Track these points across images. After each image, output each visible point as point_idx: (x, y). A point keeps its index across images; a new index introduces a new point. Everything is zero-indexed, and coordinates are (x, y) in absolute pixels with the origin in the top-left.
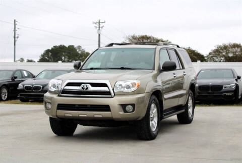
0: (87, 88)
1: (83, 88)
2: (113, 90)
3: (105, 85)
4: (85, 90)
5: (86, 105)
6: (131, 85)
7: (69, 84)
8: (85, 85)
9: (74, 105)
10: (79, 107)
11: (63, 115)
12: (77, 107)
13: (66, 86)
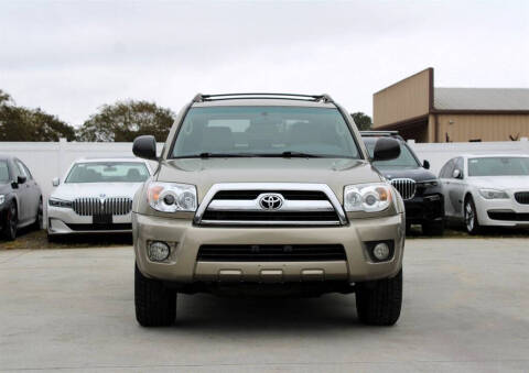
0: (277, 204)
1: (265, 204)
2: (343, 206)
3: (320, 196)
4: (271, 209)
5: (281, 246)
6: (377, 195)
9: (249, 246)
11: (216, 273)
12: (255, 253)
13: (214, 201)
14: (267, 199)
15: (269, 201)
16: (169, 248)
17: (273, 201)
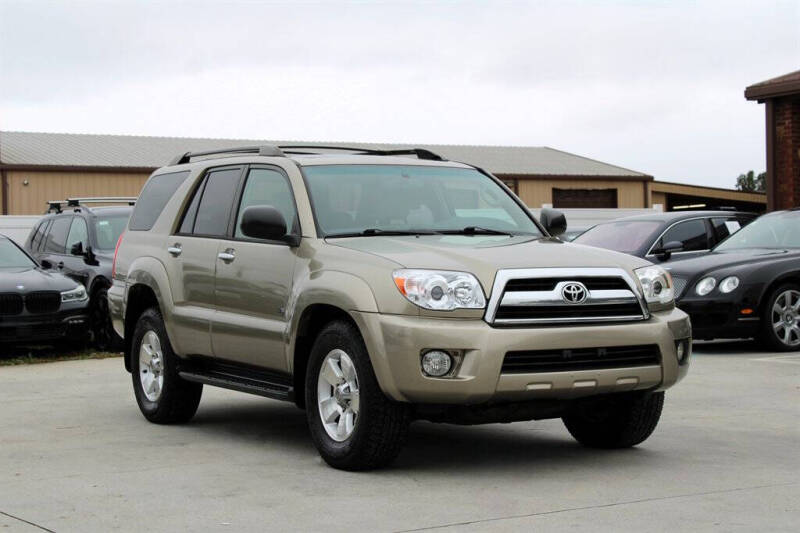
0: (580, 295)
1: (568, 296)
2: (643, 297)
3: (618, 283)
4: (575, 302)
5: (595, 350)
6: (662, 283)
7: (514, 285)
8: (573, 284)
9: (559, 352)
10: (573, 359)
11: (523, 388)
12: (568, 359)
13: (507, 293)
14: (569, 288)
15: (572, 292)
16: (451, 357)
17: (577, 292)
